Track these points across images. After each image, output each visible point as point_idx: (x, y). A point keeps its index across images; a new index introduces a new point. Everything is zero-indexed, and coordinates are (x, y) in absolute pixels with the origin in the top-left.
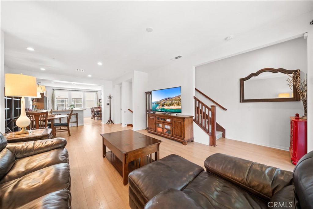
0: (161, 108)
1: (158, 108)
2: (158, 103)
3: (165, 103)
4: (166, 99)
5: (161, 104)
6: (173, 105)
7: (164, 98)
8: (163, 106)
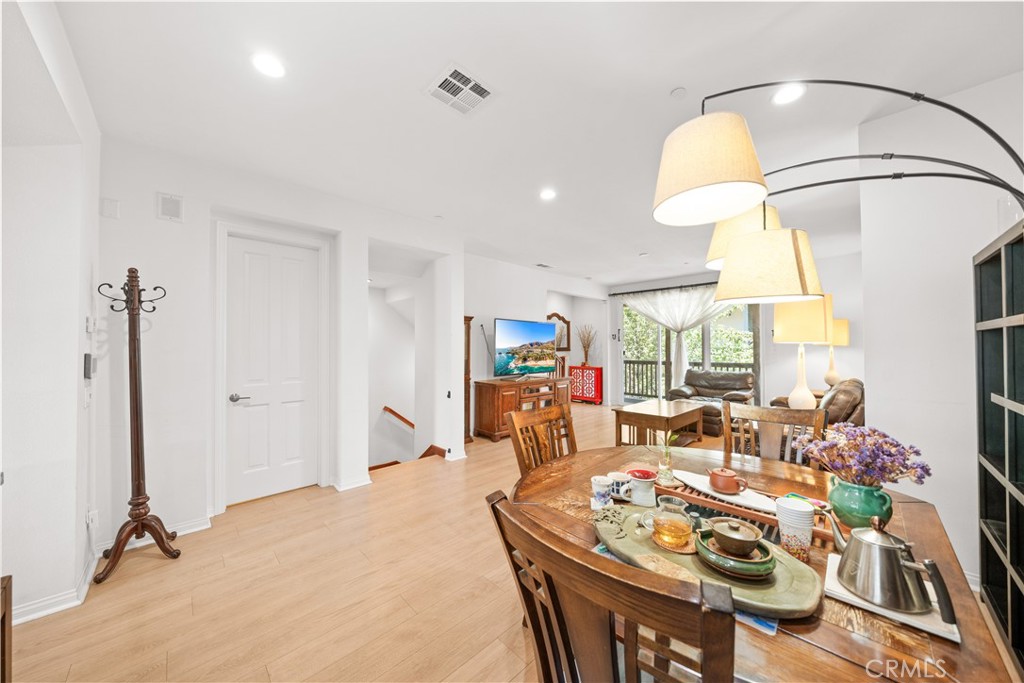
0: (520, 364)
1: (512, 365)
2: (512, 353)
3: (530, 354)
4: (531, 345)
5: (521, 355)
6: (543, 359)
7: (527, 342)
8: (525, 360)
